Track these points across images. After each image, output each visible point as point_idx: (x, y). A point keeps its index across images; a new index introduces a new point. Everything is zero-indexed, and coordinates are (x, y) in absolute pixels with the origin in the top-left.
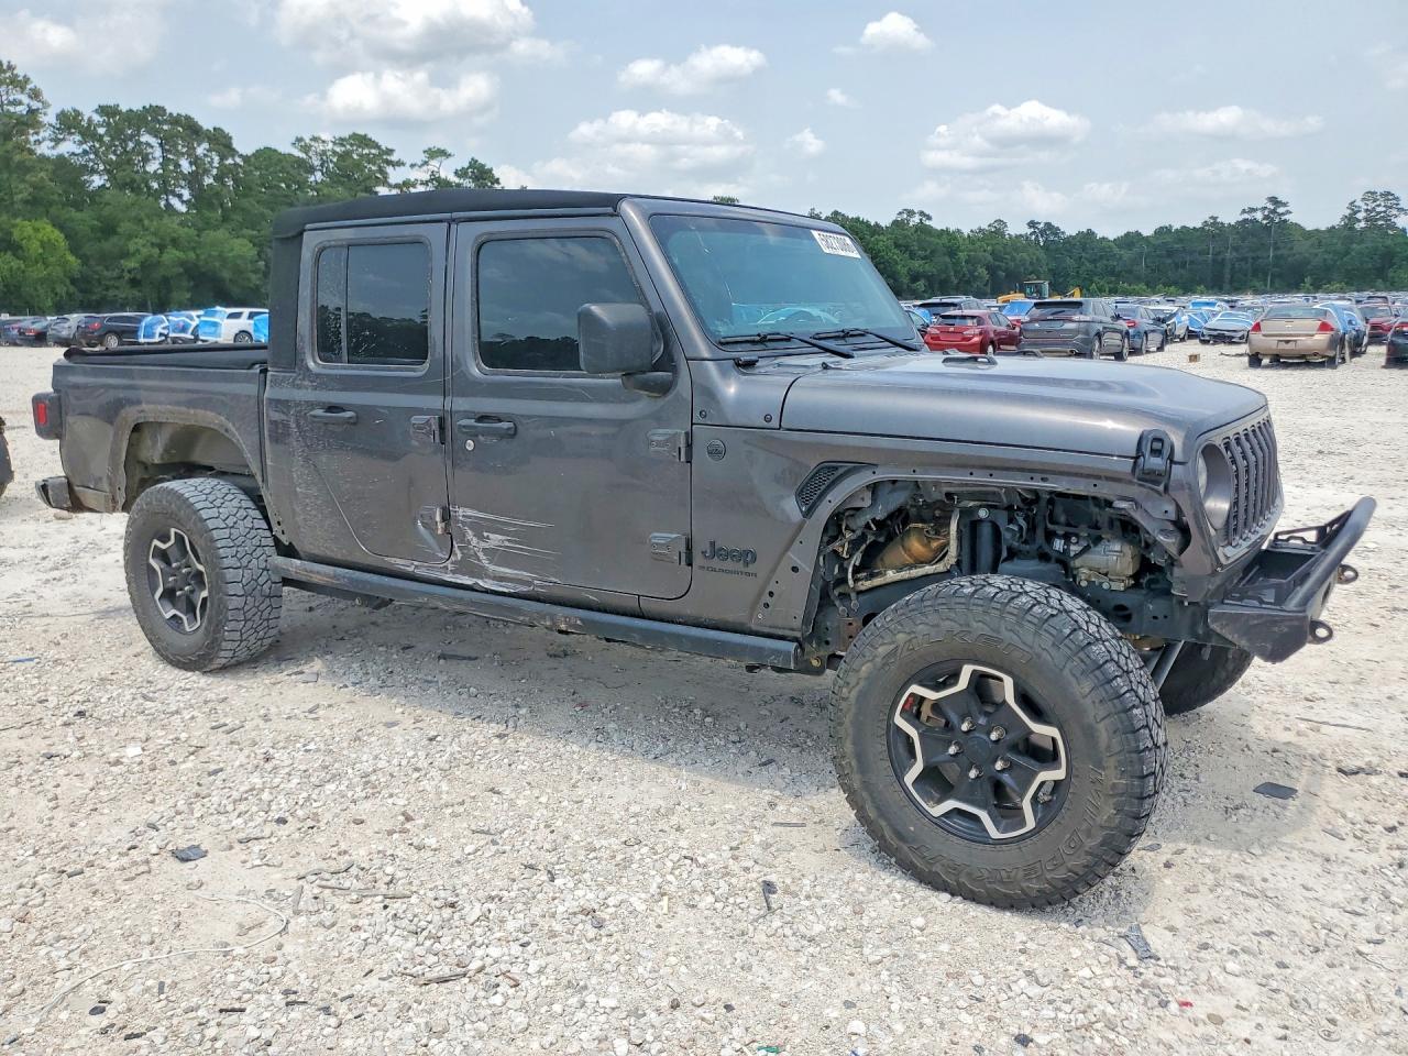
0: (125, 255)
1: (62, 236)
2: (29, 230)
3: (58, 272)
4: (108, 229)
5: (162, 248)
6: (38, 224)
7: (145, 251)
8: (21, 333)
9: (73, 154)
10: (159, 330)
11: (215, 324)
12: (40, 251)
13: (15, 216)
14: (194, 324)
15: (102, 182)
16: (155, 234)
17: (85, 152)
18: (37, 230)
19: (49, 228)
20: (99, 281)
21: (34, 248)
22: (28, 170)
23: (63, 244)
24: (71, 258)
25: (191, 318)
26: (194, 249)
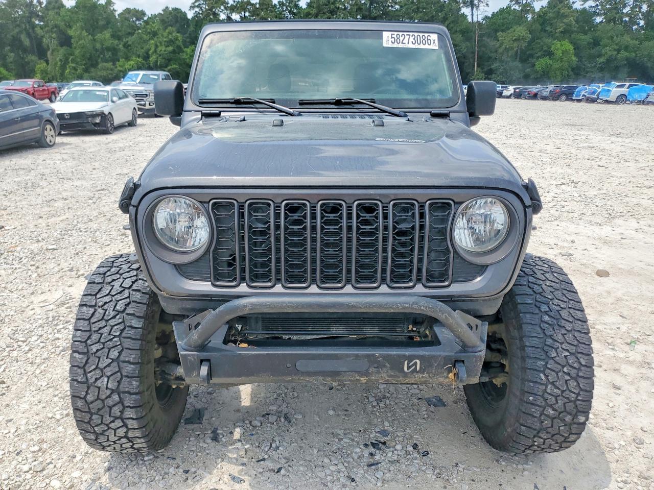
0: (600, 56)
1: (573, 47)
2: (559, 46)
3: (566, 65)
4: (596, 43)
5: (619, 51)
6: (563, 43)
7: (610, 53)
8: (529, 94)
9: (591, 7)
10: (583, 93)
11: (609, 91)
12: (561, 55)
13: (555, 39)
14: (599, 90)
15: (601, 20)
16: (617, 44)
17: (597, 5)
18: (562, 45)
19: (568, 44)
20: (584, 69)
21: (559, 53)
22: (566, 16)
23: (572, 51)
24: (574, 58)
25: (599, 88)
26: (635, 52)
